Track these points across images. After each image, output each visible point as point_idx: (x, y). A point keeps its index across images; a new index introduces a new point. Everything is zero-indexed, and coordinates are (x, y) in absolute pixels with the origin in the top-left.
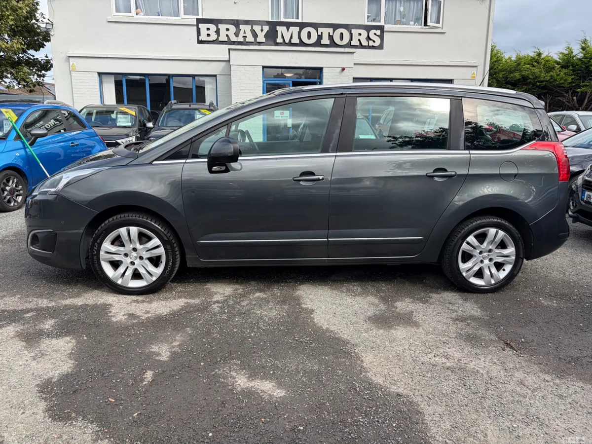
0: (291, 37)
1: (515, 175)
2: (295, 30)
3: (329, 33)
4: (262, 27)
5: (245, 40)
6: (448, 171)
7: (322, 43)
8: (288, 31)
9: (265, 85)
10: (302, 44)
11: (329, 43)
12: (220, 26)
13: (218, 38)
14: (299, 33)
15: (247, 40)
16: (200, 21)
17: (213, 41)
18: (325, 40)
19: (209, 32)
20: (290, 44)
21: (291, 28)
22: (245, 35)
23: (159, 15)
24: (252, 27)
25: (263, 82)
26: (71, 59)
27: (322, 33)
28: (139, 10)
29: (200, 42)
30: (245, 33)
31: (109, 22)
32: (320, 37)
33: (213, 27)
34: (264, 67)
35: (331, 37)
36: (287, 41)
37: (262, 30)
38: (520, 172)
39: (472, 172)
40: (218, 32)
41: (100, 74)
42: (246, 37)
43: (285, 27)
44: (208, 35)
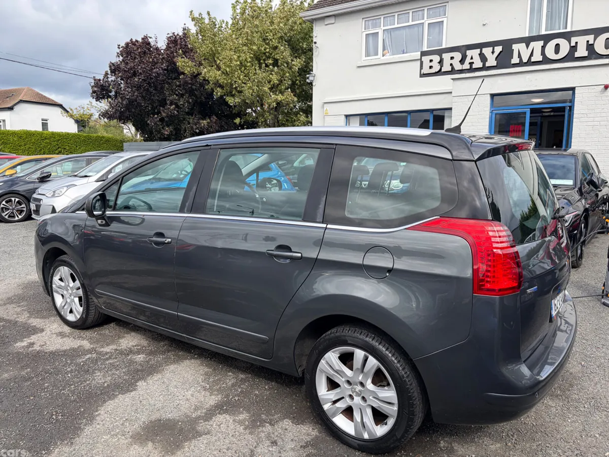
0: (532, 54)
1: (390, 270)
2: (537, 45)
3: (588, 41)
4: (493, 49)
5: (471, 66)
6: (293, 250)
7: (576, 56)
8: (527, 49)
9: (494, 116)
10: (546, 60)
11: (587, 55)
12: (444, 56)
13: (441, 69)
14: (543, 47)
15: (474, 66)
16: (424, 54)
17: (436, 73)
18: (582, 52)
19: (431, 64)
20: (530, 63)
21: (532, 44)
22: (472, 61)
23: (403, 53)
24: (481, 51)
25: (492, 112)
26: (325, 105)
27: (577, 43)
28: (386, 51)
29: (423, 75)
30: (472, 58)
31: (359, 67)
32: (574, 49)
33: (436, 58)
34: (493, 96)
35: (590, 47)
36: (525, 60)
37: (493, 52)
38: (396, 266)
39: (323, 256)
40: (441, 62)
41: (347, 116)
42: (473, 63)
43: (524, 44)
44: (431, 67)
